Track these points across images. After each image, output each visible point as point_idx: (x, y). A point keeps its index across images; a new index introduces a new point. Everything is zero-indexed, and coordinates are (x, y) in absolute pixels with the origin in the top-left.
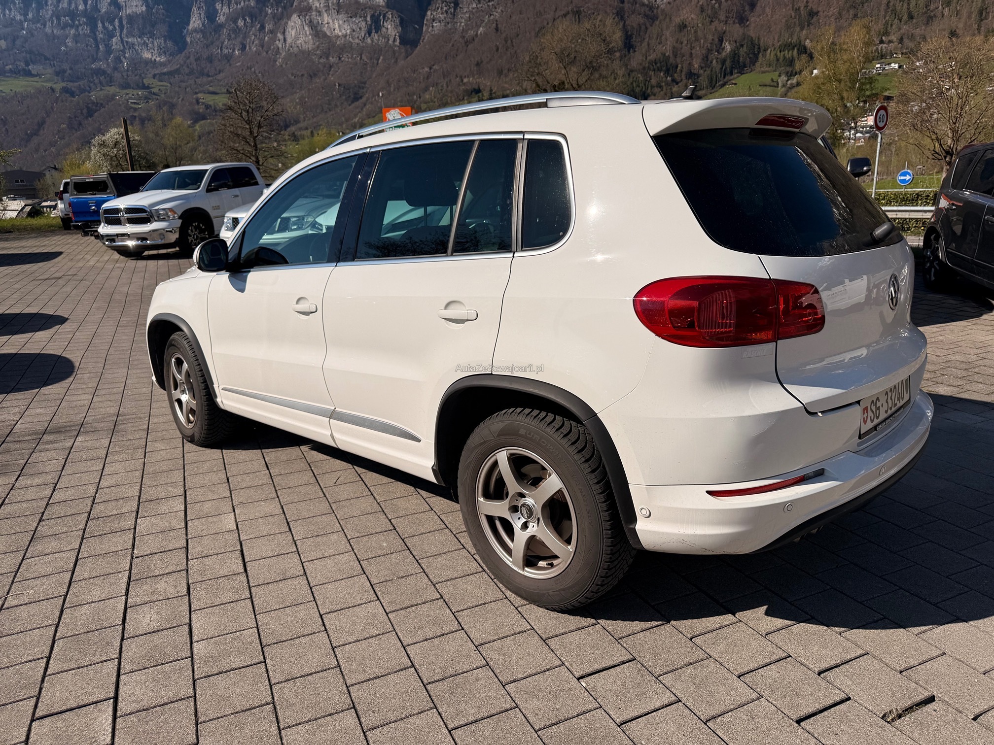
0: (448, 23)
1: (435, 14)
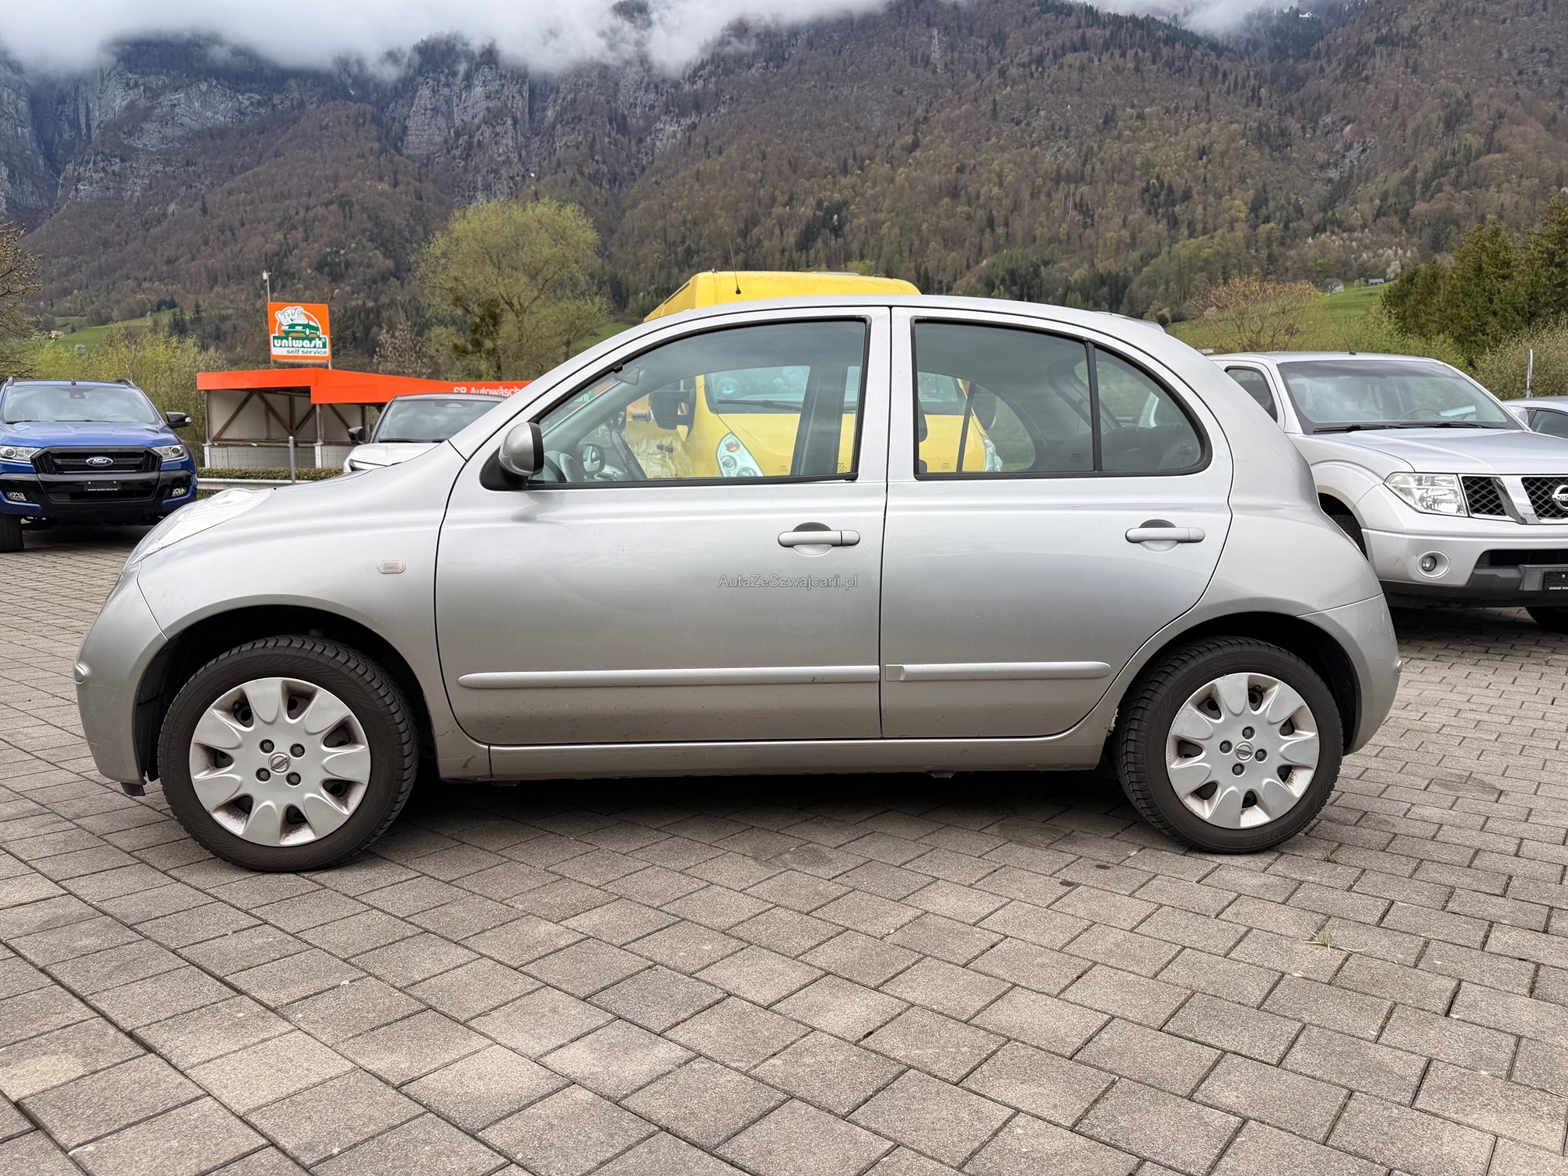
0: (108, 189)
1: (82, 169)
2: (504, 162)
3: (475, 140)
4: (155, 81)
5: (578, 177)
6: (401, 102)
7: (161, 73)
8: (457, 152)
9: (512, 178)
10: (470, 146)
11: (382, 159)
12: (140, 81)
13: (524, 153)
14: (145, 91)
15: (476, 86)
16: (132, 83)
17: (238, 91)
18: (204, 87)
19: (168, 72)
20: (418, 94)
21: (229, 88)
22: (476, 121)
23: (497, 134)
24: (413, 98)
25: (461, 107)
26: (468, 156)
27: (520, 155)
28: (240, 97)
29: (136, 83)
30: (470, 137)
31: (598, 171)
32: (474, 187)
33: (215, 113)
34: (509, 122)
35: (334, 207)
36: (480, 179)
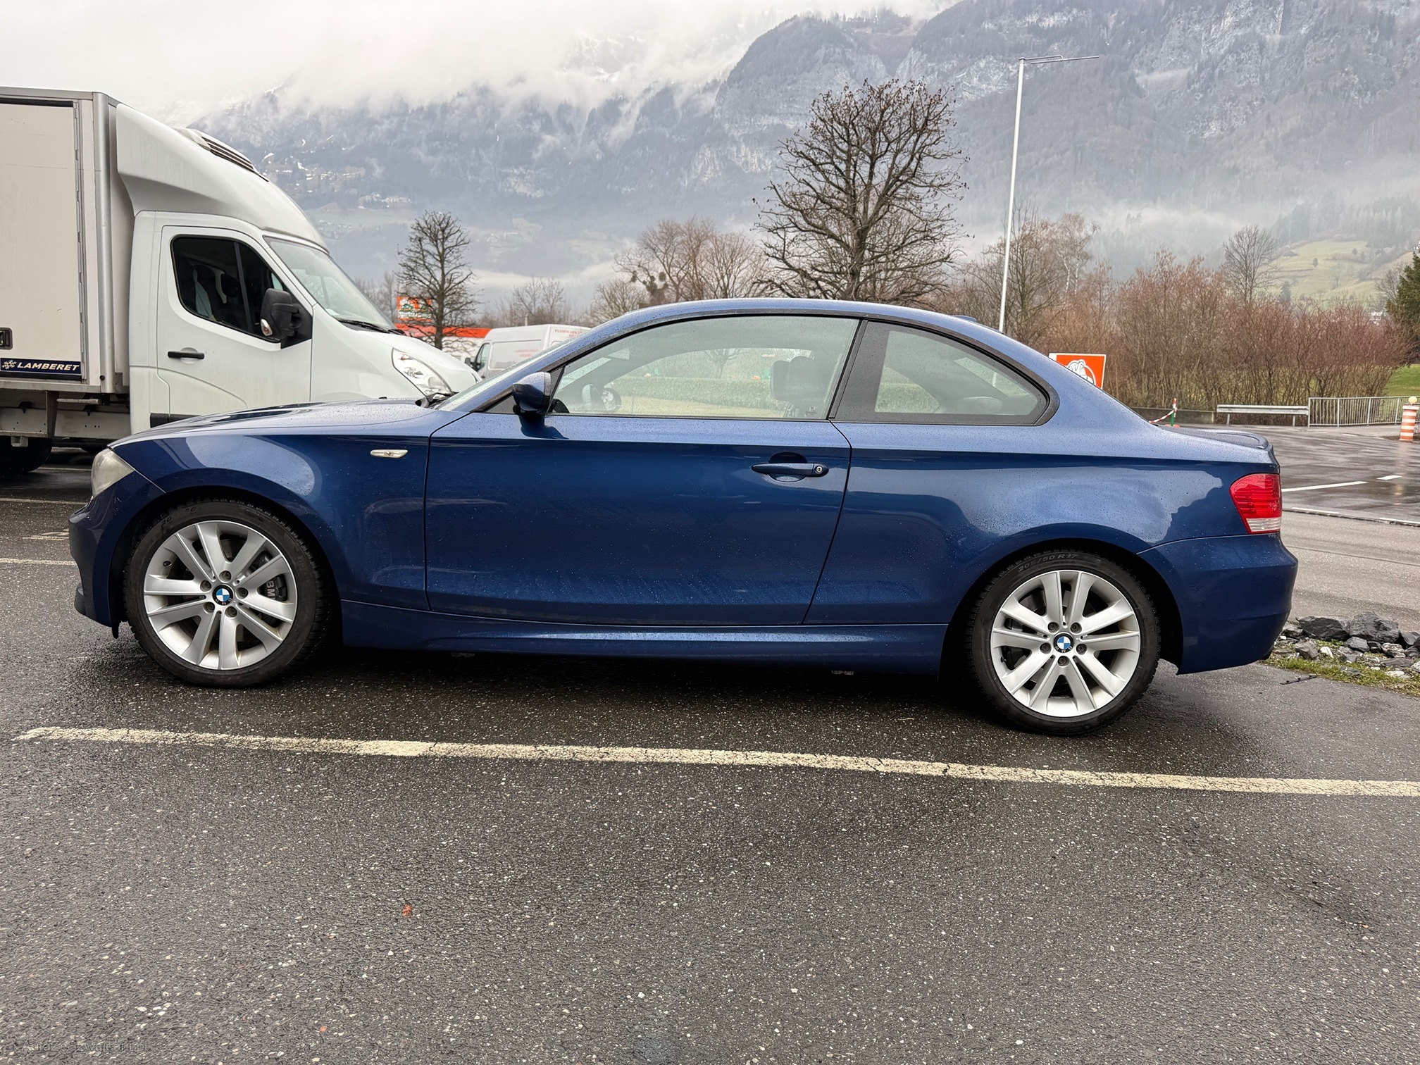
2: (1244, 89)
3: (1217, 71)
4: (946, 67)
5: (1320, 93)
6: (1151, 45)
7: (951, 58)
8: (1197, 86)
9: (1249, 103)
10: (1211, 77)
11: (1121, 105)
12: (936, 68)
13: (1267, 76)
14: (938, 76)
15: (1227, 17)
16: (930, 70)
17: (1009, 62)
18: (982, 64)
19: (957, 56)
20: (1168, 35)
21: (1003, 61)
22: (1222, 51)
23: (1240, 62)
24: (1162, 40)
25: (1209, 40)
26: (1208, 87)
27: (1263, 78)
28: (1010, 67)
29: (933, 69)
30: (1214, 68)
31: (1346, 83)
32: (1209, 118)
33: (989, 84)
34: (1256, 46)
35: (1068, 154)
36: (1215, 107)
